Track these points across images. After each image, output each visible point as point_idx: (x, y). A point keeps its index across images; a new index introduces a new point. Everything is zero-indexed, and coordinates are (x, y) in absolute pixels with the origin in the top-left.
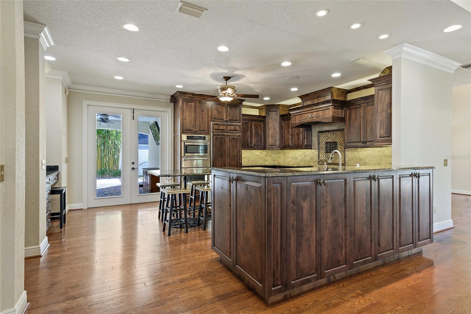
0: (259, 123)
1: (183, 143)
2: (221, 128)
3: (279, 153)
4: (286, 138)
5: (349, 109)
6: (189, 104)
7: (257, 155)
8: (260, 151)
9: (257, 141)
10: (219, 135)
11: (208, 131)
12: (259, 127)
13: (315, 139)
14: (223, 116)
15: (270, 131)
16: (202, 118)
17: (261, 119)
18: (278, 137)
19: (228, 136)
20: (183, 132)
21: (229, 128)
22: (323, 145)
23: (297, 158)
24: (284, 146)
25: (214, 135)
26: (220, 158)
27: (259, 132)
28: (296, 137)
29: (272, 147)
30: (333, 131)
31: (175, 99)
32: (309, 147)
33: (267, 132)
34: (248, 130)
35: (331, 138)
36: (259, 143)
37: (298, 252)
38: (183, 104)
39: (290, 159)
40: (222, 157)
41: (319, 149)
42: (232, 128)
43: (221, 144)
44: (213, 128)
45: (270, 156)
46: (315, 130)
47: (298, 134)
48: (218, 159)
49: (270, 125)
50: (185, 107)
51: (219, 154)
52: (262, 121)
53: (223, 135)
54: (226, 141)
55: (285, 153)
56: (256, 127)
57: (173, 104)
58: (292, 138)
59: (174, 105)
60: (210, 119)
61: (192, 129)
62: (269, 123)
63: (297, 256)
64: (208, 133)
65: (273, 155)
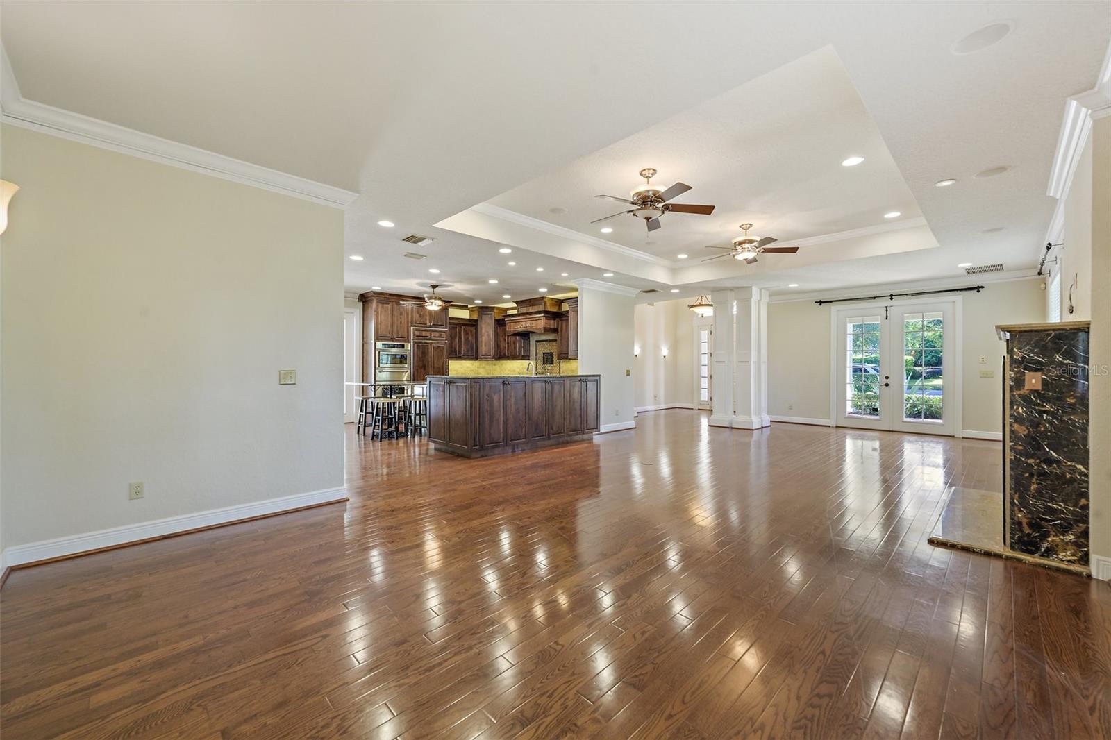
0: (470, 328)
1: (377, 352)
2: (424, 334)
3: (495, 365)
4: (502, 347)
5: (561, 320)
6: (385, 305)
7: (468, 367)
8: (471, 362)
9: (468, 350)
10: (420, 342)
11: (408, 338)
12: (470, 333)
13: (533, 349)
14: (426, 319)
15: (484, 338)
16: (401, 323)
17: (472, 324)
18: (492, 344)
19: (432, 343)
20: (378, 338)
21: (433, 334)
22: (541, 356)
23: (514, 371)
24: (500, 356)
25: (414, 343)
26: (422, 370)
27: (470, 338)
28: (513, 346)
29: (486, 357)
30: (550, 341)
31: (365, 298)
32: (526, 357)
33: (480, 339)
34: (456, 336)
35: (547, 348)
36: (470, 352)
37: (491, 425)
38: (377, 306)
39: (507, 372)
40: (425, 369)
41: (536, 360)
42: (437, 334)
43: (423, 353)
44: (414, 335)
45: (483, 368)
46: (533, 339)
47: (514, 343)
48: (419, 371)
49: (483, 331)
50: (379, 309)
51: (421, 365)
52: (474, 325)
53: (425, 343)
54: (430, 350)
55: (502, 364)
56: (466, 333)
57: (361, 304)
58: (508, 346)
59: (364, 305)
60: (410, 324)
61: (389, 335)
62: (481, 328)
63: (490, 429)
64: (408, 341)
65: (487, 367)
